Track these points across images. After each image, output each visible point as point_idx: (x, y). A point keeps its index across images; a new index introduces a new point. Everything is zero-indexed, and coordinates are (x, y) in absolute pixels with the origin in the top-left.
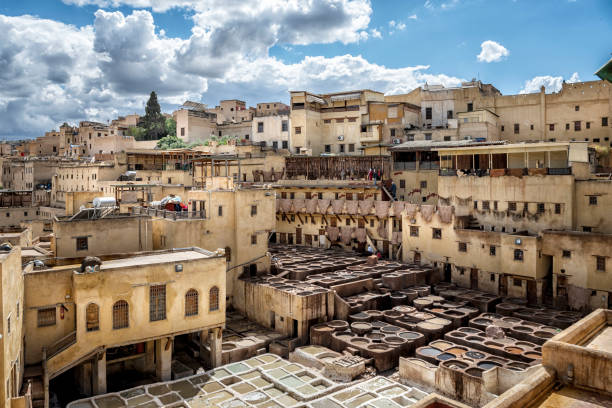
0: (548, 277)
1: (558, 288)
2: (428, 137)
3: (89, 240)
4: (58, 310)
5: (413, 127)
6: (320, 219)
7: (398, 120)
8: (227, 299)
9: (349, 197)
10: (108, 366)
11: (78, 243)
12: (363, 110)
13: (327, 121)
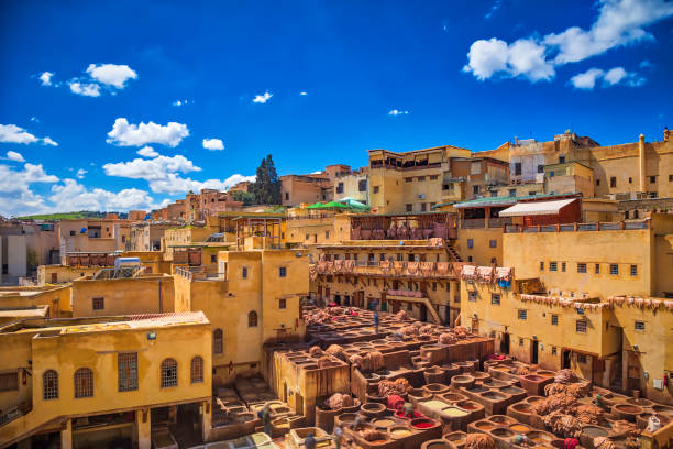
0: (618, 354)
1: (629, 368)
2: (494, 193)
3: (106, 300)
4: (20, 374)
5: (497, 184)
6: (382, 281)
7: (481, 176)
8: (214, 371)
9: (412, 258)
10: (74, 437)
11: (94, 303)
12: (446, 167)
13: (409, 180)
